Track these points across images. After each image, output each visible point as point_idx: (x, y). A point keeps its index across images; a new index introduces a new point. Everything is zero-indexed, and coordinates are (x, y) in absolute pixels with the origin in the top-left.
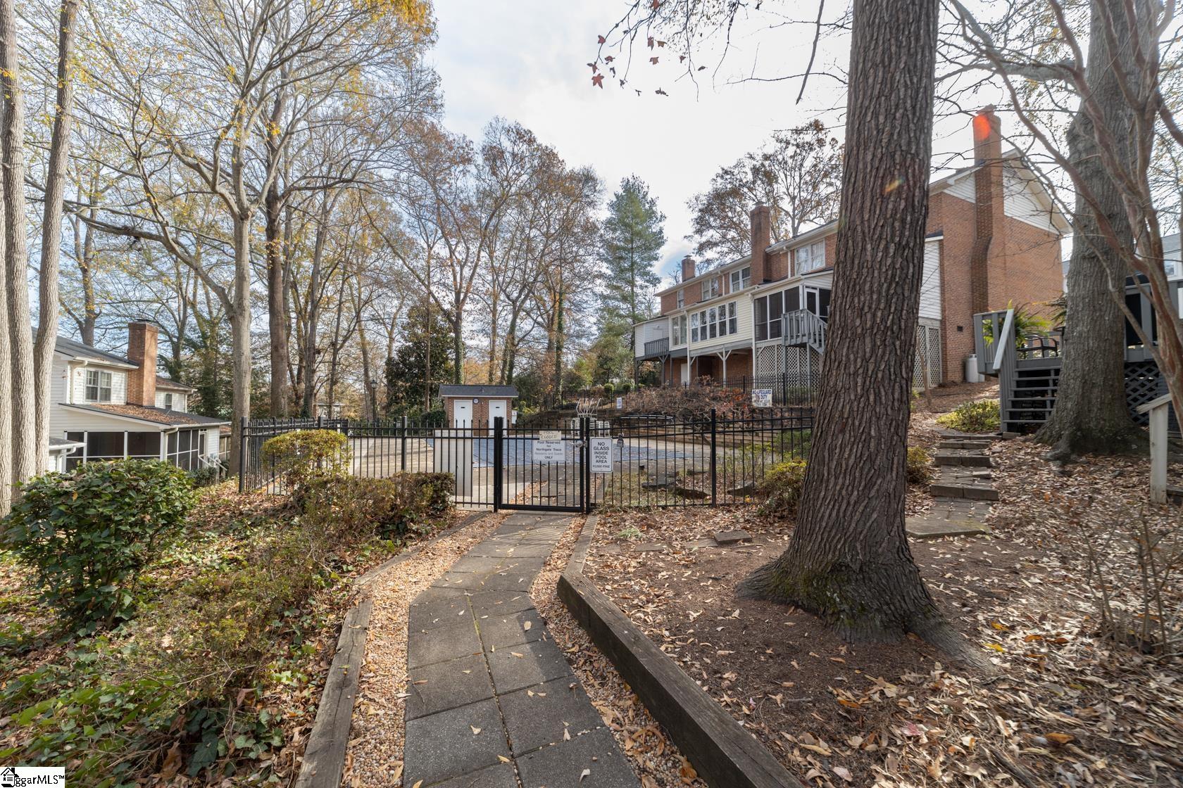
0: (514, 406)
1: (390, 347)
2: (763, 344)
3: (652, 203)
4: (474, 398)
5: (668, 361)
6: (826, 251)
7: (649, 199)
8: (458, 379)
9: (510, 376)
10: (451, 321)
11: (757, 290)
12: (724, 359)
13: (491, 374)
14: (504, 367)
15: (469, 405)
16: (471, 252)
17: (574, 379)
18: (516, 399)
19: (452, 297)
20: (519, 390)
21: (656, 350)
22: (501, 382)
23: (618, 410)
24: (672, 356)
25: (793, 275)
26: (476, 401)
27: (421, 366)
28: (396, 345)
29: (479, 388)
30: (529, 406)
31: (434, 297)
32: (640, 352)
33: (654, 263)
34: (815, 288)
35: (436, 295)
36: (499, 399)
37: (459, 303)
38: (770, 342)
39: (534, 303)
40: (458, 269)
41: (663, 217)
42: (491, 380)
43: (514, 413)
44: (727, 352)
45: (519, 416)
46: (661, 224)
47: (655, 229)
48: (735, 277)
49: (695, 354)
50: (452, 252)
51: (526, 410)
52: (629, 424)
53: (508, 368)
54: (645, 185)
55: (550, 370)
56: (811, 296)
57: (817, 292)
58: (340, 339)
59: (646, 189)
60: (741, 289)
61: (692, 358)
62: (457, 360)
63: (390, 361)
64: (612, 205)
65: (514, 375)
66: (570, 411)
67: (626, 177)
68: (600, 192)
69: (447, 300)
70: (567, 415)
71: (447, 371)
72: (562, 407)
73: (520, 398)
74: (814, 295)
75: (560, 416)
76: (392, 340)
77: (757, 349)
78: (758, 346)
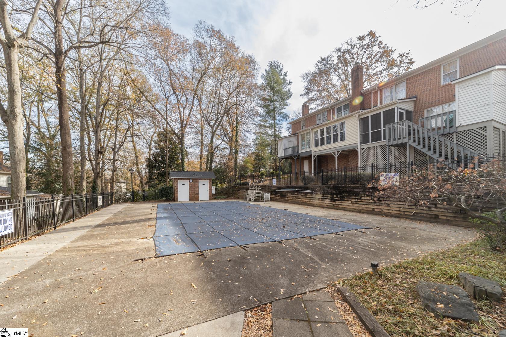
0: (213, 183)
1: (149, 153)
2: (366, 146)
3: (285, 75)
4: (190, 179)
5: (298, 159)
6: (407, 87)
7: (283, 73)
8: (183, 169)
9: (211, 167)
10: (179, 138)
11: (361, 113)
12: (336, 156)
13: (201, 166)
14: (207, 162)
15: (187, 183)
16: (189, 100)
17: (244, 169)
18: (214, 179)
19: (179, 126)
20: (216, 174)
21: (291, 153)
22: (206, 170)
23: (274, 186)
24: (301, 156)
25: (381, 103)
26: (191, 181)
27: (164, 162)
28: (152, 152)
29: (193, 173)
30: (220, 183)
31: (170, 126)
32: (281, 154)
33: (286, 107)
34: (403, 109)
35: (171, 124)
36: (205, 179)
37: (183, 128)
38: (371, 144)
39: (222, 131)
40: (182, 109)
41: (290, 83)
42: (201, 169)
43: (213, 187)
44: (338, 152)
45: (216, 189)
46: (289, 87)
47: (286, 89)
48: (339, 110)
49: (316, 154)
50: (178, 101)
51: (219, 185)
52: (281, 194)
53: (209, 162)
54: (281, 65)
55: (232, 164)
56: (401, 114)
57: (404, 112)
58: (117, 146)
59: (281, 67)
60: (343, 115)
61: (314, 156)
62: (183, 159)
63: (148, 160)
64: (263, 76)
65: (213, 167)
66: (245, 186)
67: (270, 61)
68: (257, 69)
69: (177, 128)
70: (243, 189)
71: (178, 165)
72: (240, 184)
73: (216, 179)
74: (403, 113)
75: (239, 190)
76: (150, 150)
77: (362, 149)
78: (362, 147)
